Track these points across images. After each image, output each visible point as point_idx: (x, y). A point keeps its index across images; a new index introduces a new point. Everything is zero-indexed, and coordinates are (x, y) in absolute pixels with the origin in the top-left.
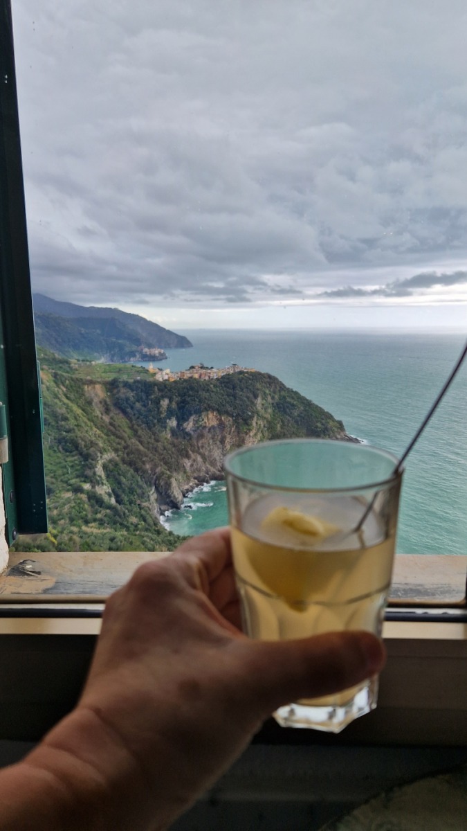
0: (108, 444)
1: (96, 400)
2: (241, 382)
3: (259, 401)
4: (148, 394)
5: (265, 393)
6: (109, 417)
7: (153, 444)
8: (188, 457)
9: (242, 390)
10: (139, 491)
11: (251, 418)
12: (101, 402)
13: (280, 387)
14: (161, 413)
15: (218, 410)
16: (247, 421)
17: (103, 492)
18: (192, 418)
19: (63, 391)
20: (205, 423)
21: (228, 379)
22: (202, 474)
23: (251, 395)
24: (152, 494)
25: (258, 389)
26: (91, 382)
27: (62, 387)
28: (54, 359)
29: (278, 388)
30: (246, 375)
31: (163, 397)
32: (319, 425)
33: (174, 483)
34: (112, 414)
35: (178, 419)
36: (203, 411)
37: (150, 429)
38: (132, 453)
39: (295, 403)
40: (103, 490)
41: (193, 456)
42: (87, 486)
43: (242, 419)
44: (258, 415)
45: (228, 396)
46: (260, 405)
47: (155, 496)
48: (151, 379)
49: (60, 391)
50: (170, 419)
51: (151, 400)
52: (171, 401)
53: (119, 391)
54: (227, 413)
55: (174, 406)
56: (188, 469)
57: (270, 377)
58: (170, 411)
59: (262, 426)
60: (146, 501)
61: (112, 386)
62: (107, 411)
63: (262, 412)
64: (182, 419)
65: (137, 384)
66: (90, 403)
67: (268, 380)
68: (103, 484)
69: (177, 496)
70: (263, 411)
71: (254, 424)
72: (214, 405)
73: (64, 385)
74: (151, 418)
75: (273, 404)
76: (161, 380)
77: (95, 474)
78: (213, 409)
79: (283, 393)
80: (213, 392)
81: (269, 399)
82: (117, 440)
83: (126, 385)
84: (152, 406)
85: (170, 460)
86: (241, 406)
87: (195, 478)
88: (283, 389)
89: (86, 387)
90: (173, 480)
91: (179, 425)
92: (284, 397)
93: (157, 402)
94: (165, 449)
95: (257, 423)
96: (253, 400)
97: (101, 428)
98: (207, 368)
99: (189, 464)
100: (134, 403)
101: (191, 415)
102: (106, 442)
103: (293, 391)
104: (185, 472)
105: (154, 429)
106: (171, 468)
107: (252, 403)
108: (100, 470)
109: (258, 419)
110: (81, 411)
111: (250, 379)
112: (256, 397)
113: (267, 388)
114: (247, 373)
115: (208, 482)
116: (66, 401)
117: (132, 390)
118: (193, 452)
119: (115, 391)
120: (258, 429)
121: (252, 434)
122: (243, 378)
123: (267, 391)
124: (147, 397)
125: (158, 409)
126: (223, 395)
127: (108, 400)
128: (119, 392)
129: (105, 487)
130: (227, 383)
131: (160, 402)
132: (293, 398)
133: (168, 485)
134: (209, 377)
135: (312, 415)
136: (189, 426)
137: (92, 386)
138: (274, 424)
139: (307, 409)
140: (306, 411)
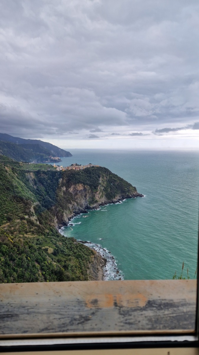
0: (36, 198)
1: (31, 179)
2: (93, 171)
3: (101, 179)
4: (53, 176)
5: (103, 175)
6: (36, 187)
7: (55, 198)
8: (71, 203)
9: (94, 174)
10: (50, 218)
11: (98, 186)
12: (33, 180)
13: (110, 173)
14: (59, 184)
15: (83, 183)
16: (96, 187)
17: (34, 219)
18: (72, 186)
19: (16, 175)
20: (78, 188)
21: (88, 170)
22: (77, 210)
23: (97, 177)
24: (55, 220)
25: (100, 174)
26: (29, 172)
27: (16, 174)
28: (12, 162)
29: (109, 173)
30: (95, 168)
31: (60, 178)
32: (126, 189)
33: (65, 215)
34: (37, 185)
35: (66, 187)
37: (54, 191)
38: (47, 202)
39: (116, 179)
40: (34, 218)
41: (73, 203)
42: (26, 217)
43: (94, 187)
45: (88, 177)
46: (101, 181)
47: (57, 220)
48: (55, 170)
49: (15, 175)
50: (63, 187)
51: (55, 179)
52: (63, 179)
54: (87, 184)
55: (65, 181)
56: (71, 208)
57: (105, 168)
58: (63, 184)
59: (102, 189)
60: (52, 223)
61: (37, 173)
62: (36, 184)
64: (68, 187)
65: (48, 172)
66: (28, 180)
67: (104, 170)
68: (34, 216)
69: (66, 220)
70: (102, 183)
71: (99, 189)
72: (82, 181)
73: (16, 173)
74: (54, 186)
75: (106, 180)
76: (59, 170)
77: (30, 211)
78: (81, 183)
80: (81, 175)
81: (105, 178)
82: (40, 196)
83: (44, 172)
84: (55, 182)
85: (63, 205)
86: (93, 181)
87: (74, 212)
88: (111, 174)
89: (26, 174)
90: (64, 213)
91: (67, 190)
92: (111, 177)
93: (57, 180)
94: (61, 200)
95: (100, 188)
96: (98, 178)
97: (33, 191)
98: (79, 165)
99: (71, 206)
100: (47, 180)
101: (72, 185)
102: (35, 197)
103: (115, 175)
104: (69, 210)
105: (56, 191)
106: (63, 208)
107: (98, 180)
108: (32, 210)
110: (24, 184)
111: (97, 170)
112: (99, 177)
113: (104, 173)
114: (95, 167)
115: (79, 214)
116: (17, 180)
117: (47, 175)
118: (73, 201)
119: (39, 175)
120: (101, 191)
121: (98, 193)
122: (94, 169)
123: (104, 175)
124: (53, 177)
125: (58, 183)
126: (85, 177)
127: (36, 179)
128: (41, 175)
129: (34, 217)
130: (87, 171)
132: (115, 178)
133: (62, 215)
134: (80, 169)
135: (123, 185)
136: (71, 190)
137: (29, 173)
138: (107, 189)
139: (121, 182)
140: (121, 183)
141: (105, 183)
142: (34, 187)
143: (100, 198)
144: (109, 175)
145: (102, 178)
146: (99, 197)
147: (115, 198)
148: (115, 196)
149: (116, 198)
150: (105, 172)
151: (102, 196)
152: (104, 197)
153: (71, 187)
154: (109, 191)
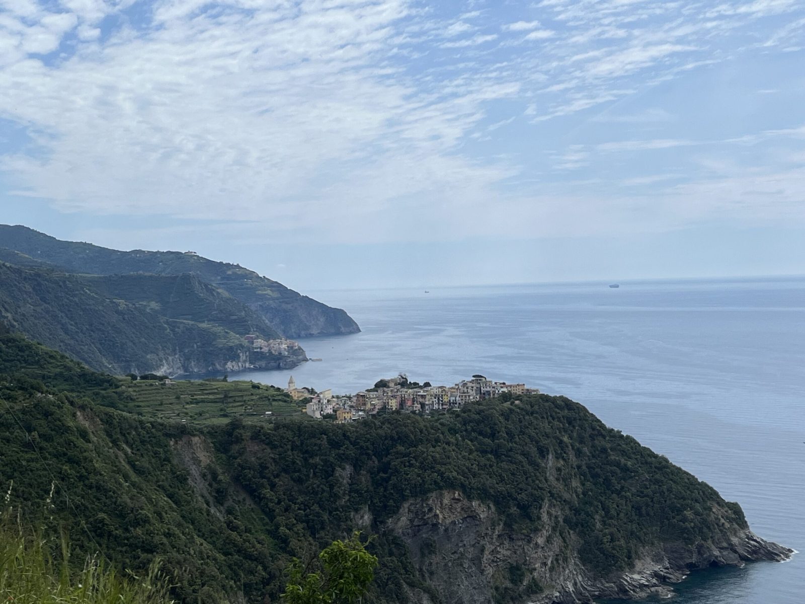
1: (194, 471)
2: (507, 420)
3: (551, 461)
4: (307, 454)
5: (561, 442)
6: (224, 510)
9: (513, 439)
11: (537, 501)
12: (204, 476)
13: (593, 428)
14: (336, 497)
15: (463, 487)
16: (528, 512)
18: (406, 505)
19: (126, 454)
20: (436, 516)
23: (533, 450)
25: (546, 435)
26: (182, 432)
27: (125, 446)
29: (589, 430)
30: (517, 402)
31: (340, 460)
32: (688, 514)
34: (229, 503)
35: (373, 510)
36: (430, 491)
37: (313, 534)
39: (629, 464)
43: (519, 506)
44: (552, 495)
45: (484, 452)
46: (554, 472)
48: (296, 417)
50: (357, 510)
51: (315, 466)
52: (357, 469)
53: (244, 448)
54: (484, 495)
55: (365, 479)
57: (568, 404)
58: (357, 491)
62: (220, 496)
63: (560, 486)
64: (382, 511)
65: (281, 431)
66: (182, 479)
67: (566, 412)
71: (545, 517)
72: (455, 474)
73: (127, 443)
74: (316, 507)
75: (579, 467)
76: (318, 415)
78: (451, 485)
79: (600, 442)
80: (448, 444)
81: (572, 456)
83: (258, 435)
84: (318, 481)
86: (513, 474)
89: (173, 443)
91: (375, 524)
92: (604, 450)
93: (328, 472)
95: (549, 514)
96: (538, 460)
97: (210, 536)
98: (416, 385)
100: (277, 476)
101: (404, 498)
105: (322, 533)
107: (536, 466)
109: (550, 506)
110: (167, 499)
111: (527, 412)
112: (543, 452)
113: (565, 431)
114: (518, 397)
117: (274, 447)
118: (412, 585)
119: (235, 448)
120: (554, 529)
121: (540, 541)
122: (511, 410)
123: (565, 439)
124: (306, 460)
125: (331, 487)
126: (471, 451)
127: (218, 469)
128: (243, 450)
130: (478, 422)
131: (333, 470)
134: (423, 405)
135: (670, 492)
136: (401, 522)
137: (185, 439)
138: (588, 514)
139: (657, 476)
140: (657, 482)
141: (575, 483)
142: (212, 511)
143: (552, 569)
144: (592, 437)
145: (557, 458)
146: (545, 564)
147: (631, 566)
148: (629, 557)
149: (637, 569)
150: (570, 423)
151: (561, 559)
152: (573, 561)
153: (398, 508)
154: (598, 525)
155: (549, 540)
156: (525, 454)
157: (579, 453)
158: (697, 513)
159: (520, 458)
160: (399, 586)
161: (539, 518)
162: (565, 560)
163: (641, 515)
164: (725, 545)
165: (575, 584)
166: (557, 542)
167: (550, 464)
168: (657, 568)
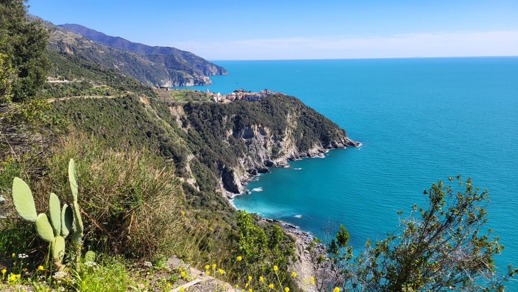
0: (189, 148)
1: (178, 117)
6: (187, 129)
7: (218, 148)
8: (242, 157)
9: (277, 109)
10: (213, 181)
11: (284, 129)
12: (181, 118)
14: (222, 126)
15: (261, 123)
16: (281, 131)
17: (192, 184)
18: (244, 129)
20: (253, 132)
22: (252, 168)
23: (283, 113)
25: (287, 108)
26: (174, 105)
30: (279, 98)
31: (223, 114)
32: (329, 132)
33: (235, 176)
34: (189, 127)
35: (234, 130)
36: (251, 125)
37: (215, 137)
38: (206, 155)
41: (245, 156)
43: (278, 130)
44: (288, 126)
46: (289, 119)
47: (223, 184)
49: (155, 112)
50: (228, 130)
51: (216, 117)
52: (229, 118)
54: (268, 126)
55: (231, 121)
56: (242, 165)
58: (229, 124)
59: (291, 133)
60: (218, 188)
61: (188, 108)
63: (291, 124)
64: (237, 130)
66: (174, 119)
67: (294, 101)
69: (237, 185)
71: (286, 133)
72: (259, 120)
74: (216, 129)
75: (297, 118)
77: (186, 171)
78: (258, 123)
79: (304, 110)
81: (295, 114)
82: (195, 146)
83: (198, 106)
84: (216, 121)
85: (231, 159)
86: (277, 120)
87: (248, 171)
88: (303, 107)
89: (171, 108)
90: (234, 173)
91: (235, 134)
93: (220, 119)
94: (226, 151)
97: (183, 137)
99: (243, 162)
101: (243, 127)
103: (310, 109)
105: (218, 137)
106: (232, 164)
107: (284, 117)
108: (188, 168)
109: (288, 129)
110: (169, 125)
111: (281, 101)
112: (286, 113)
118: (245, 153)
120: (289, 137)
121: (284, 140)
123: (293, 109)
124: (213, 115)
125: (221, 123)
127: (185, 117)
128: (193, 111)
129: (192, 180)
132: (311, 113)
133: (232, 177)
134: (249, 98)
136: (242, 135)
138: (299, 132)
139: (321, 121)
141: (295, 123)
142: (184, 129)
143: (287, 149)
144: (301, 109)
145: (290, 115)
146: (286, 147)
147: (311, 148)
149: (313, 148)
150: (295, 104)
152: (294, 146)
153: (241, 130)
154: (302, 136)
155: (287, 140)
156: (281, 114)
157: (297, 114)
158: (332, 132)
159: (280, 115)
160: (242, 153)
161: (284, 133)
162: (292, 145)
163: (315, 133)
164: (340, 141)
165: (294, 153)
166: (290, 140)
167: (288, 117)
168: (319, 148)
